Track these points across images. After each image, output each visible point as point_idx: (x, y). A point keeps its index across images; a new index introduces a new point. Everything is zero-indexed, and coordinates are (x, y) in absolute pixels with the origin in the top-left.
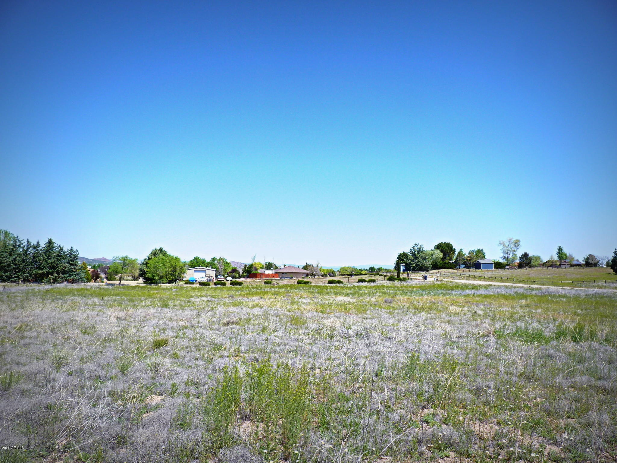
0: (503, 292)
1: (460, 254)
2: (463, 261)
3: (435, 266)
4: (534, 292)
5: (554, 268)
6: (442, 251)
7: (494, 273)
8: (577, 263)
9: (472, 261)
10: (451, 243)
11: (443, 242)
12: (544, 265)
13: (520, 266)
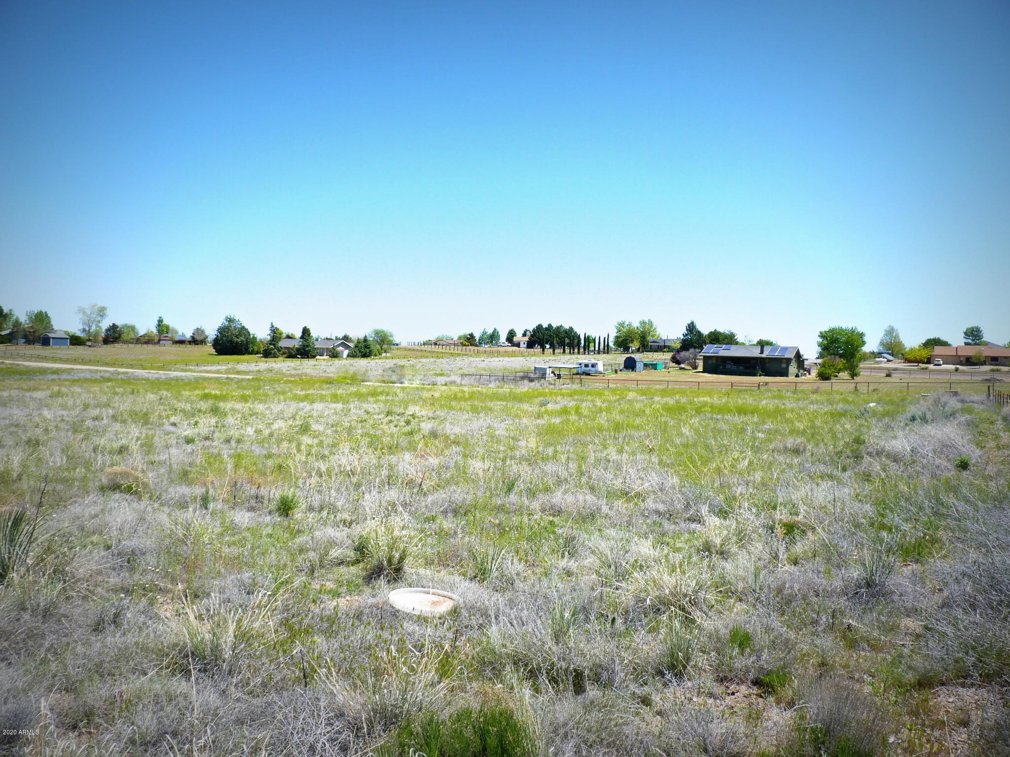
1: (17, 323)
2: (23, 333)
4: (120, 377)
5: (150, 346)
7: (70, 352)
8: (182, 338)
9: (37, 334)
12: (138, 340)
13: (106, 341)
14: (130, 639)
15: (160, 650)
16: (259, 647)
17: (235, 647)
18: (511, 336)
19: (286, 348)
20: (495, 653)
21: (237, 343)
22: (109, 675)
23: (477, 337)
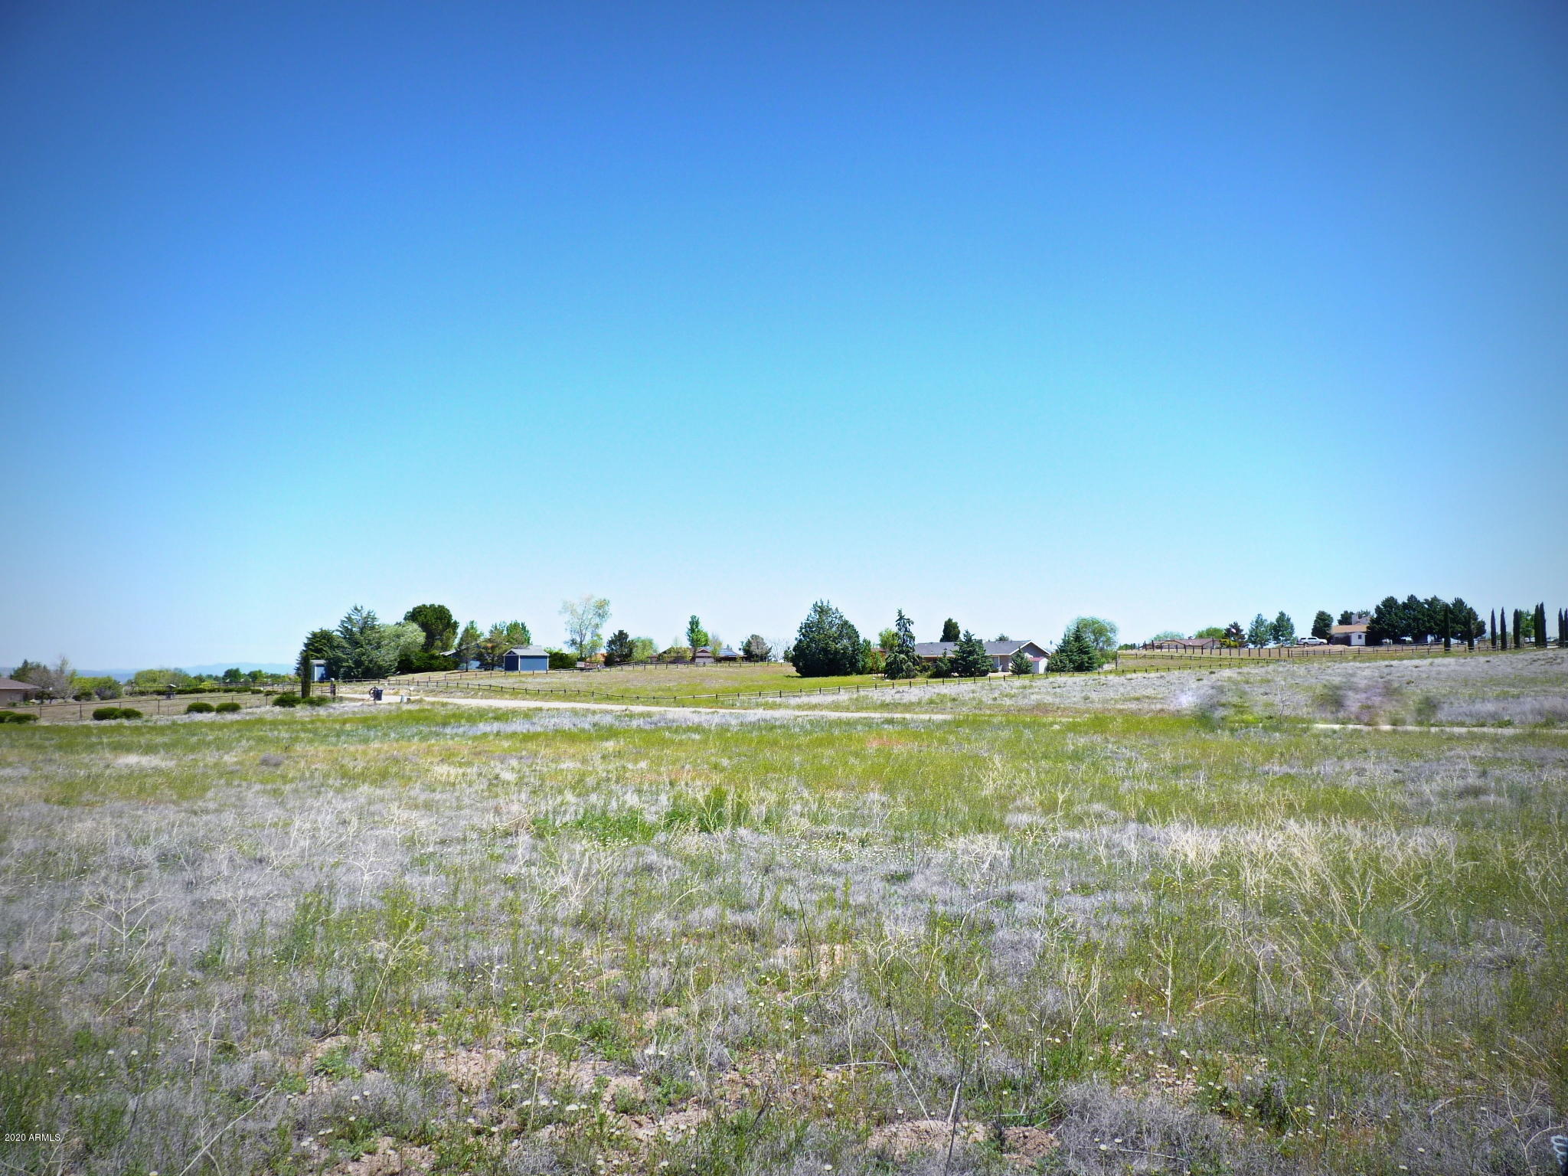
0: (566, 724)
1: (470, 633)
2: (476, 651)
3: (406, 666)
4: (635, 723)
5: (681, 666)
6: (425, 626)
7: (548, 680)
8: (728, 653)
9: (497, 652)
10: (447, 607)
11: (428, 604)
12: (660, 659)
13: (609, 661)
18: (1322, 626)
19: (929, 659)
21: (836, 652)
23: (1246, 629)
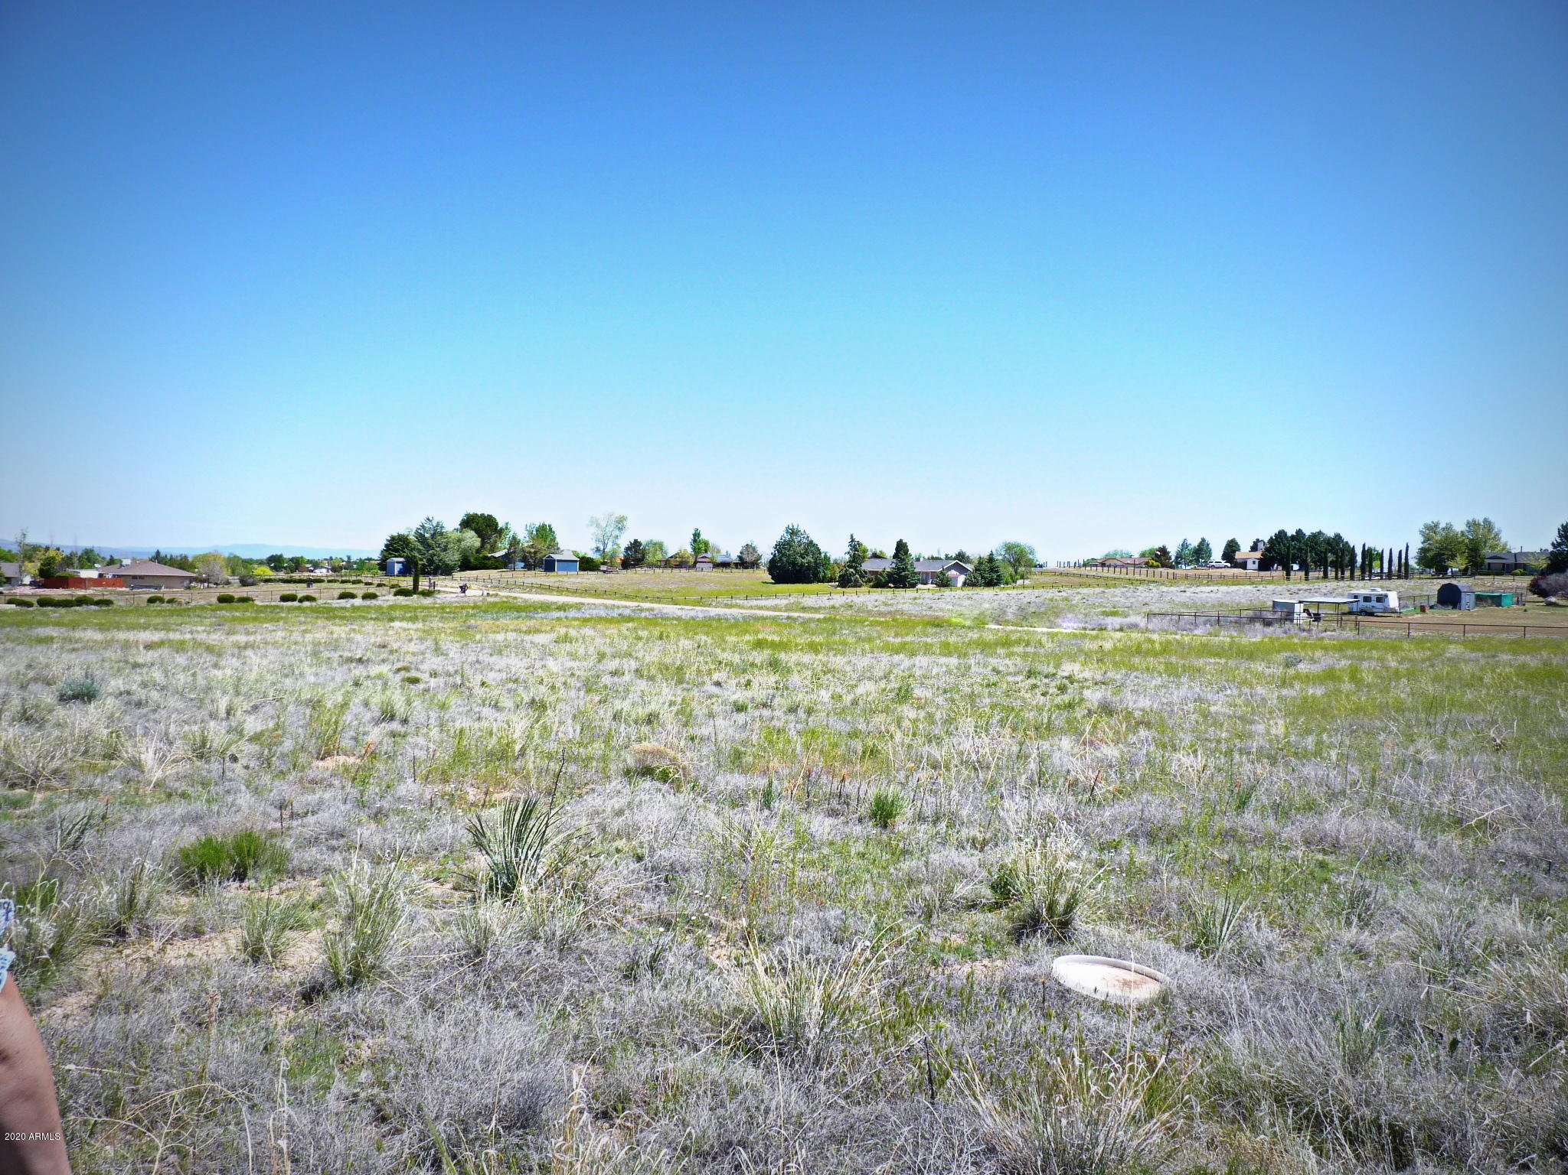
0: (603, 613)
1: (514, 542)
2: (521, 554)
3: (466, 565)
4: (643, 615)
5: (683, 570)
6: (479, 533)
7: (579, 580)
8: (726, 560)
9: (539, 556)
10: (494, 516)
11: (479, 513)
12: (667, 563)
13: (626, 565)
14: (677, 994)
15: (716, 1016)
16: (858, 1026)
17: (824, 1023)
18: (1231, 549)
19: (875, 573)
20: (1240, 1078)
21: (802, 565)
22: (647, 1044)
23: (1173, 553)
